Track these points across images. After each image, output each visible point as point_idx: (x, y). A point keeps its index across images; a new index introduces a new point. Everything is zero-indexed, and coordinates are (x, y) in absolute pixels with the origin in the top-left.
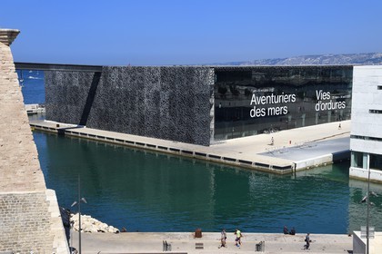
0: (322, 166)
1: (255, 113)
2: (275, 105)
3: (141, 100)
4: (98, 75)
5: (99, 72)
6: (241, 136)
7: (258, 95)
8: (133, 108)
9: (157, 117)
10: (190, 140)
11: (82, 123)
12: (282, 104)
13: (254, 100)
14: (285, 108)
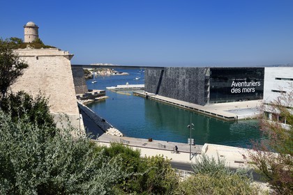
0: (256, 118)
1: (234, 91)
2: (247, 87)
3: (178, 83)
4: (163, 71)
5: (163, 70)
6: (225, 102)
7: (236, 82)
8: (175, 87)
9: (184, 91)
10: (196, 102)
11: (157, 93)
12: (251, 87)
13: (233, 84)
14: (253, 89)
